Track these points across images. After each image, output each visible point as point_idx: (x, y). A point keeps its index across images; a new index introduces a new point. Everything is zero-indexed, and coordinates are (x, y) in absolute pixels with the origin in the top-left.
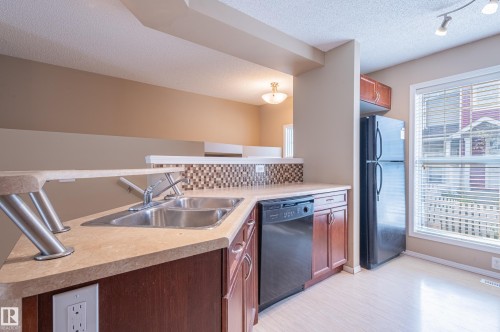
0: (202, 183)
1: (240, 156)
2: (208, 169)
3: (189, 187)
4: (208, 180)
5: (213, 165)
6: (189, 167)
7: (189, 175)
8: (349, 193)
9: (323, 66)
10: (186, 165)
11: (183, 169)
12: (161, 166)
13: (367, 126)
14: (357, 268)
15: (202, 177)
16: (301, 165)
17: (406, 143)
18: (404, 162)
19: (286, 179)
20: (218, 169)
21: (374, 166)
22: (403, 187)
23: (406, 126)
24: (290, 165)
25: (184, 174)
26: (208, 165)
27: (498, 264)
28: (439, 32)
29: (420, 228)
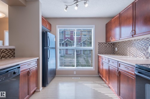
8: (38, 60)
17: (56, 42)
18: (55, 48)
21: (47, 50)
23: (56, 37)
27: (75, 73)
28: (65, 10)
29: (59, 68)
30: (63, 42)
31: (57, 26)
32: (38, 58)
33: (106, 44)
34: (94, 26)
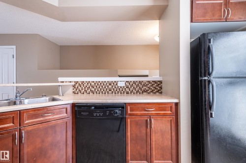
0: (83, 91)
1: (147, 76)
2: (86, 83)
3: (76, 92)
4: (86, 89)
5: (89, 82)
6: (76, 82)
7: (76, 86)
10: (75, 82)
11: (73, 84)
12: (63, 82)
15: (83, 88)
16: (160, 82)
19: (145, 91)
20: (93, 84)
24: (149, 82)
25: (74, 86)
26: (86, 82)
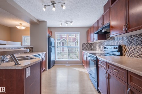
9: (39, 24)
13: (49, 39)
14: (47, 69)
16: (33, 48)
17: (55, 43)
18: (55, 47)
21: (50, 47)
22: (54, 52)
23: (55, 40)
24: (30, 48)
27: (67, 63)
28: (60, 25)
29: (57, 59)
30: (60, 41)
31: (56, 33)
32: (46, 52)
33: (87, 44)
34: (79, 32)
